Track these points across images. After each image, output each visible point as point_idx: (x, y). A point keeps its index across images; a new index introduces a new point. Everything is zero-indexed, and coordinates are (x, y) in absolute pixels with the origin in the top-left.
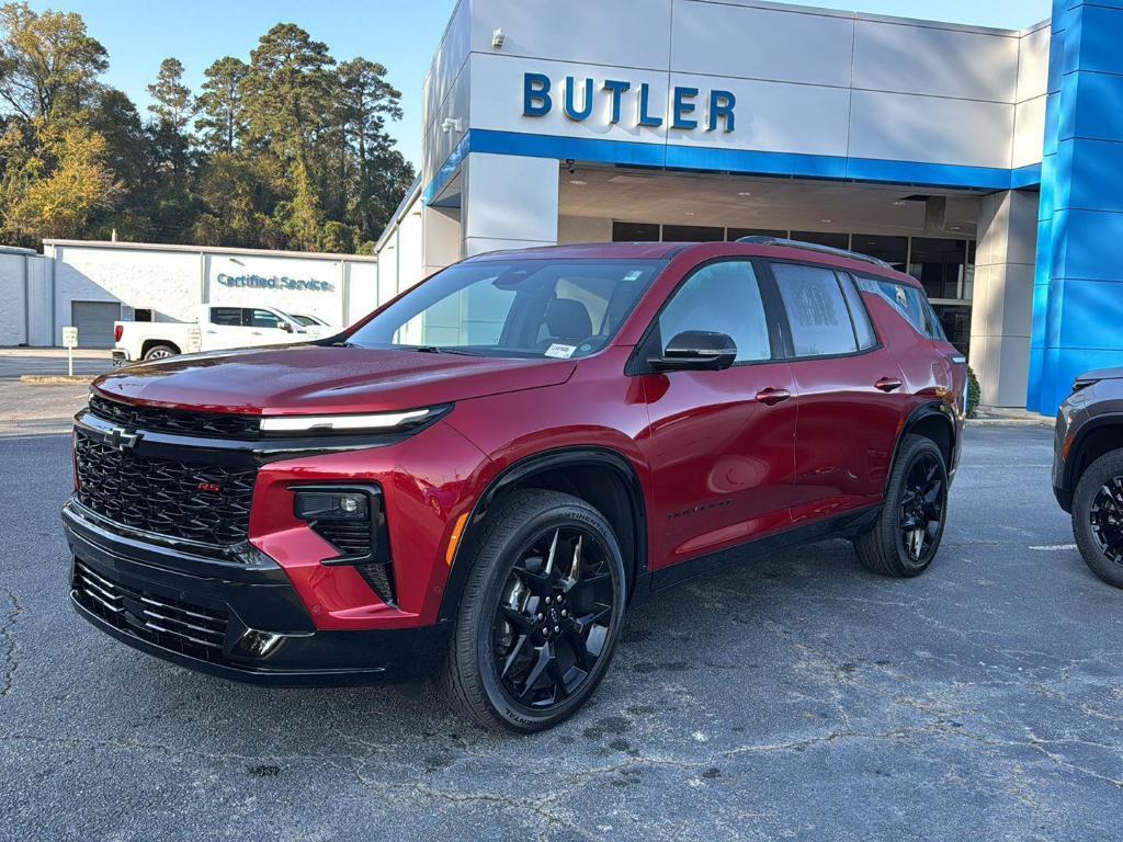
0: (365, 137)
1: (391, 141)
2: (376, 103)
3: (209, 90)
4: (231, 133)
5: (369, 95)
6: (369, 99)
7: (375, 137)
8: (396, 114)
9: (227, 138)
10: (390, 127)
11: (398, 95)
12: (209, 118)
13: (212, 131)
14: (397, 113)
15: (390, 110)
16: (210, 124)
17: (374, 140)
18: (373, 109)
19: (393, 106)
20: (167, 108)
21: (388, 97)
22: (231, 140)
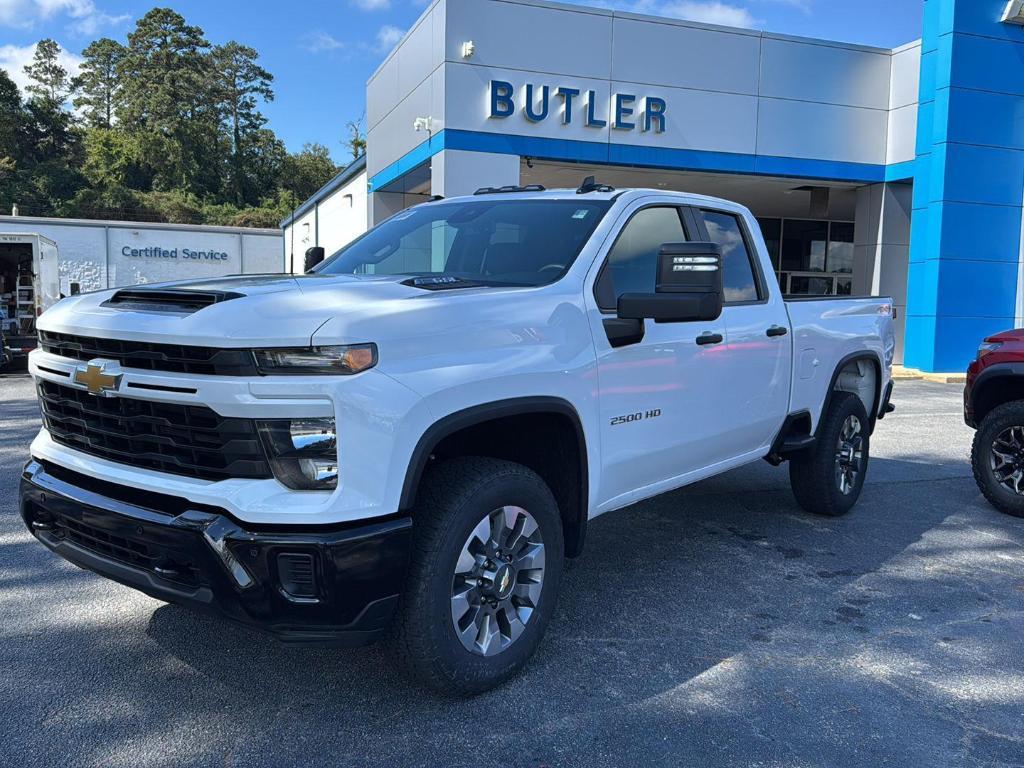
0: (239, 116)
1: (262, 119)
2: (249, 84)
3: (86, 71)
4: (108, 111)
5: (243, 77)
6: (242, 80)
7: (247, 116)
8: (267, 96)
9: (105, 116)
10: (261, 106)
11: (269, 77)
12: (88, 96)
13: (89, 109)
14: (269, 95)
15: (262, 91)
16: (89, 102)
17: (246, 119)
18: (245, 90)
19: (264, 87)
20: (43, 87)
21: (260, 79)
22: (109, 118)
